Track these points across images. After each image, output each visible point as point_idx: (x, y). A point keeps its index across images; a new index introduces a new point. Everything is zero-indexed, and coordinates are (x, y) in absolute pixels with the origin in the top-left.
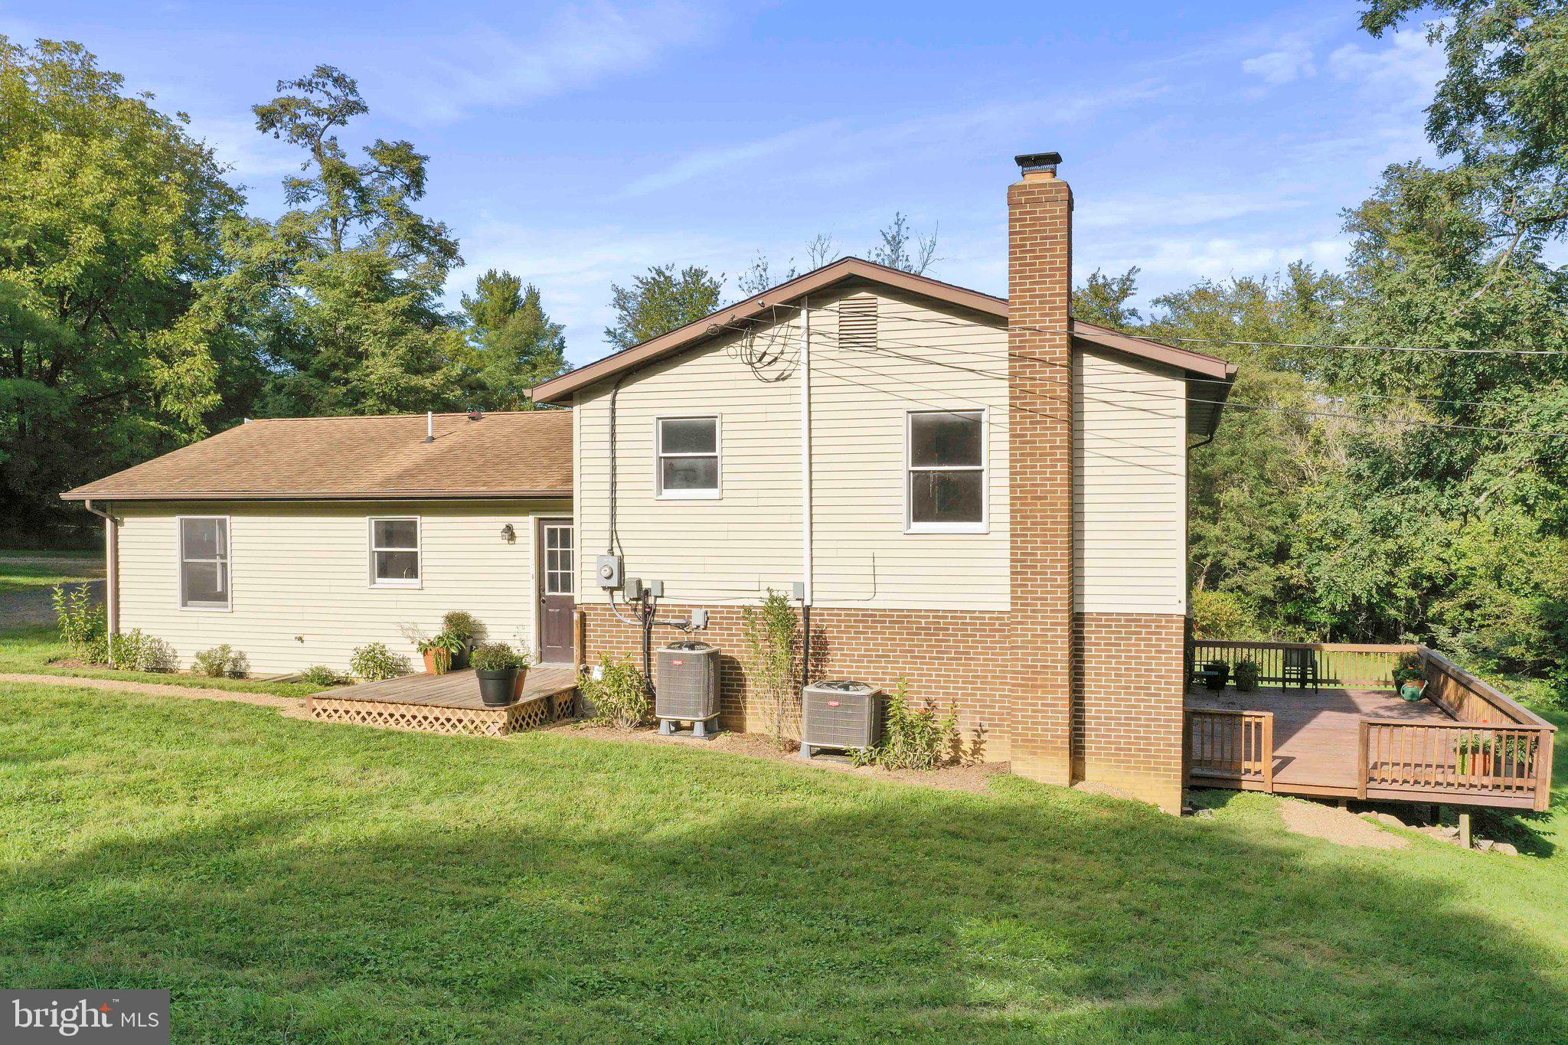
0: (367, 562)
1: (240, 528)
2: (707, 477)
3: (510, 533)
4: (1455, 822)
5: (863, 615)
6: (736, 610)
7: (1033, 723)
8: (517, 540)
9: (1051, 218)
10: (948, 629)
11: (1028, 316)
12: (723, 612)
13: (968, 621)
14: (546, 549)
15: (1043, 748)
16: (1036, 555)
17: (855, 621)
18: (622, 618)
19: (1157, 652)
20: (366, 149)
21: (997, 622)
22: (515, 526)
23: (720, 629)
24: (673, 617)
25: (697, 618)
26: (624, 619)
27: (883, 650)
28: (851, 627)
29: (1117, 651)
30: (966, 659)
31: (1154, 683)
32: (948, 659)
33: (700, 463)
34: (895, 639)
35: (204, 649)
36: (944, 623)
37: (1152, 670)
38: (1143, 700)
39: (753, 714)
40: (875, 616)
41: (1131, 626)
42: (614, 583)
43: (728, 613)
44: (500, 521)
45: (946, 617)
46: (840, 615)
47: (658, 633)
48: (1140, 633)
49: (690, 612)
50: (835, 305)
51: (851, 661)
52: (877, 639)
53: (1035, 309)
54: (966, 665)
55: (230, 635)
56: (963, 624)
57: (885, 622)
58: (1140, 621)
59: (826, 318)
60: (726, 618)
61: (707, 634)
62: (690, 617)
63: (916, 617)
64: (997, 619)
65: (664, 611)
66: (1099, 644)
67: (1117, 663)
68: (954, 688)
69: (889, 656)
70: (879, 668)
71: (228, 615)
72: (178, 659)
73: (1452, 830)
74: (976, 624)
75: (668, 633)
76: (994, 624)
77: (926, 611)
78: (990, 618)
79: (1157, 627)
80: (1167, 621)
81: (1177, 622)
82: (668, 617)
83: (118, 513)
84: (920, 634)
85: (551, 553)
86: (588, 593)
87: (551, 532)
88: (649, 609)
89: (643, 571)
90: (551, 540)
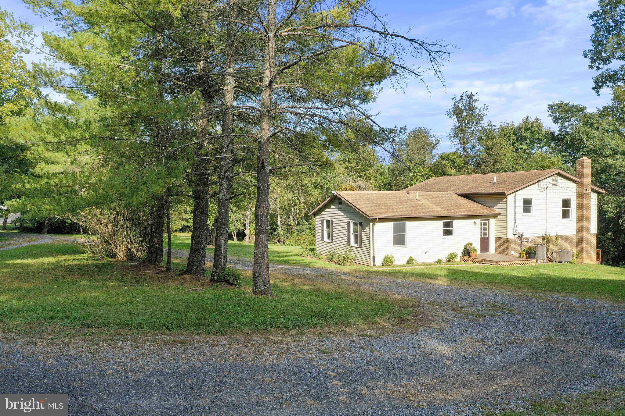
0: (442, 232)
1: (409, 224)
2: (530, 210)
3: (475, 223)
10: (567, 238)
16: (587, 224)
17: (553, 238)
26: (517, 241)
33: (528, 208)
44: (472, 221)
49: (529, 238)
50: (552, 177)
55: (407, 253)
59: (550, 179)
60: (534, 238)
65: (525, 238)
71: (406, 248)
75: (524, 243)
78: (572, 236)
84: (563, 240)
85: (481, 228)
86: (510, 236)
87: (481, 223)
88: (521, 238)
89: (520, 230)
90: (481, 225)
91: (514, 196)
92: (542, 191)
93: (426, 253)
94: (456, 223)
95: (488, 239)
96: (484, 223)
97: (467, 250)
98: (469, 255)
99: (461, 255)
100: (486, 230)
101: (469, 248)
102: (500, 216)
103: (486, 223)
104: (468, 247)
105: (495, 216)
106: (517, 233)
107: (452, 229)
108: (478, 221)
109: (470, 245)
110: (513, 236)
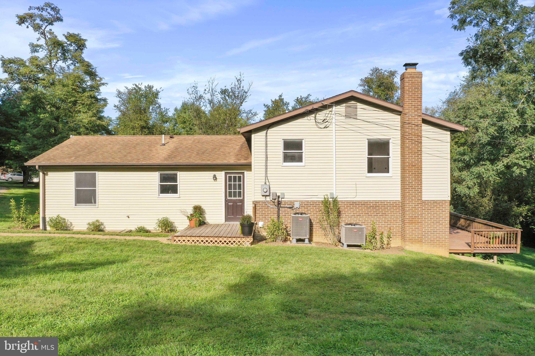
0: (157, 188)
1: (101, 176)
2: (299, 159)
3: (215, 178)
4: (493, 258)
5: (352, 203)
6: (310, 202)
7: (412, 234)
8: (218, 180)
9: (417, 82)
10: (379, 206)
11: (410, 111)
12: (305, 203)
13: (386, 203)
14: (228, 183)
15: (415, 241)
16: (412, 183)
17: (350, 205)
18: (269, 205)
19: (442, 211)
20: (64, 35)
21: (395, 204)
22: (217, 175)
23: (304, 208)
24: (288, 205)
25: (297, 205)
26: (270, 206)
27: (359, 214)
28: (349, 206)
29: (430, 211)
30: (385, 215)
31: (441, 220)
32: (379, 215)
33: (296, 154)
34: (362, 210)
35: (91, 221)
36: (378, 204)
37: (440, 217)
38: (438, 226)
39: (315, 236)
40: (356, 203)
41: (434, 204)
42: (268, 194)
43: (307, 203)
44: (211, 174)
45: (379, 203)
46: (345, 203)
47: (282, 210)
48: (437, 206)
49: (294, 203)
50: (344, 105)
51: (348, 217)
52: (357, 210)
53: (412, 109)
54: (385, 217)
55: (98, 216)
56: (384, 204)
57: (359, 205)
58: (437, 202)
59: (341, 109)
60: (306, 205)
61: (299, 210)
62: (294, 205)
63: (369, 203)
64: (395, 203)
65: (284, 203)
66: (425, 210)
67: (430, 215)
68: (381, 224)
69: (361, 215)
70: (357, 219)
71: (96, 209)
72: (73, 226)
73: (492, 260)
74: (388, 204)
75: (286, 210)
76: (394, 204)
77: (372, 201)
78: (392, 203)
79: (442, 204)
80: (445, 202)
81: (448, 202)
82: (286, 205)
83: (45, 171)
84: (371, 208)
85: (230, 184)
86: (257, 197)
87: (230, 177)
88: (280, 202)
89: (276, 189)
91: (265, 134)
92: (324, 128)
93: (129, 217)
94: (182, 176)
95: (241, 202)
96: (235, 178)
100: (240, 188)
103: (239, 177)
106: (271, 194)
107: (176, 185)
108: (221, 175)
110: (263, 199)
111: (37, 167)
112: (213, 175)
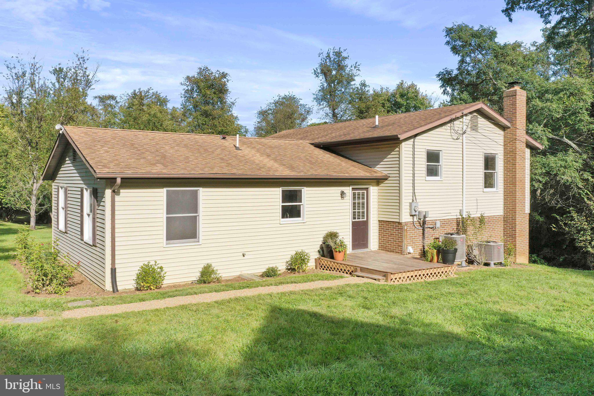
0: (279, 211)
1: (206, 194)
2: (436, 172)
3: (343, 194)
6: (446, 220)
8: (345, 198)
12: (442, 222)
14: (352, 201)
16: (520, 197)
22: (344, 191)
24: (430, 225)
26: (416, 227)
33: (435, 167)
43: (444, 222)
44: (338, 189)
45: (490, 218)
49: (436, 222)
50: (470, 116)
55: (201, 258)
56: (493, 220)
60: (443, 224)
62: (436, 224)
63: (485, 218)
64: (499, 217)
65: (428, 223)
71: (200, 246)
74: (496, 219)
75: (429, 231)
76: (499, 219)
77: (487, 216)
85: (354, 203)
86: (406, 218)
87: (354, 194)
88: (424, 223)
89: (422, 208)
90: (354, 198)
91: (412, 143)
92: (456, 139)
93: (244, 256)
94: (307, 192)
95: (365, 224)
96: (359, 194)
97: (329, 247)
98: (332, 257)
99: (317, 255)
100: (363, 207)
101: (332, 244)
102: (386, 182)
103: (363, 195)
104: (330, 240)
105: (378, 181)
106: (417, 213)
107: (300, 206)
108: (348, 190)
109: (333, 235)
110: (410, 219)
111: (119, 181)
112: (340, 192)
